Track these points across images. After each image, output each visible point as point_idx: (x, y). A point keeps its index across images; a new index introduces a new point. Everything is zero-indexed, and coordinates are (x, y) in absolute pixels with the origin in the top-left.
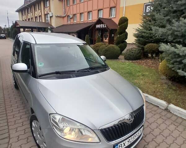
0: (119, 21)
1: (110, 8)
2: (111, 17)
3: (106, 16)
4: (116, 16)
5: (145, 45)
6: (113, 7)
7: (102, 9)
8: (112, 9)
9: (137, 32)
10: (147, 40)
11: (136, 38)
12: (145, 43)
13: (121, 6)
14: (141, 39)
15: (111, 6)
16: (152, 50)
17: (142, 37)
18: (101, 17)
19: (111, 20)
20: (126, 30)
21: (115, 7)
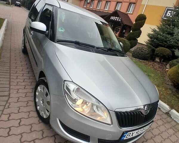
0: (137, 17)
1: (130, 3)
2: (128, 12)
3: (123, 10)
4: (133, 13)
5: (156, 47)
6: (132, 3)
7: (121, 2)
8: (131, 4)
9: (152, 33)
10: (160, 43)
11: (149, 39)
12: (157, 46)
13: (143, 3)
14: (155, 40)
15: (131, 1)
16: (163, 54)
17: (157, 39)
18: (118, 9)
19: (127, 15)
20: (141, 29)
21: (135, 3)
